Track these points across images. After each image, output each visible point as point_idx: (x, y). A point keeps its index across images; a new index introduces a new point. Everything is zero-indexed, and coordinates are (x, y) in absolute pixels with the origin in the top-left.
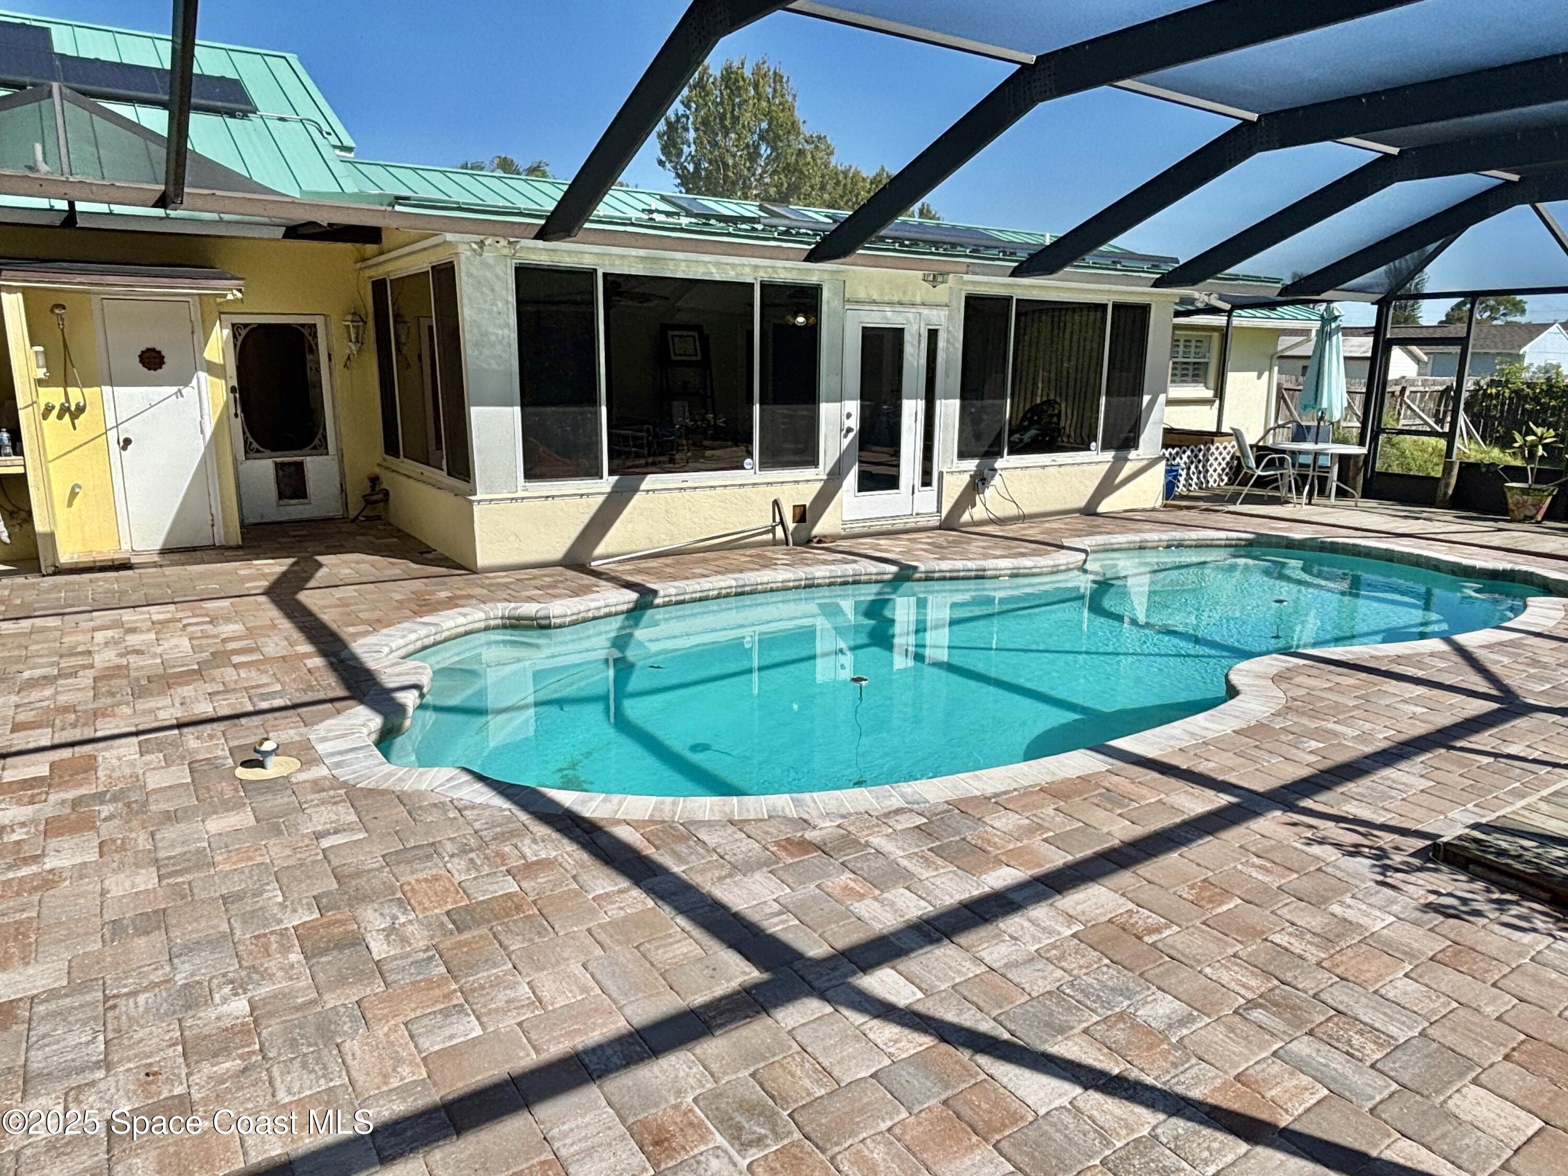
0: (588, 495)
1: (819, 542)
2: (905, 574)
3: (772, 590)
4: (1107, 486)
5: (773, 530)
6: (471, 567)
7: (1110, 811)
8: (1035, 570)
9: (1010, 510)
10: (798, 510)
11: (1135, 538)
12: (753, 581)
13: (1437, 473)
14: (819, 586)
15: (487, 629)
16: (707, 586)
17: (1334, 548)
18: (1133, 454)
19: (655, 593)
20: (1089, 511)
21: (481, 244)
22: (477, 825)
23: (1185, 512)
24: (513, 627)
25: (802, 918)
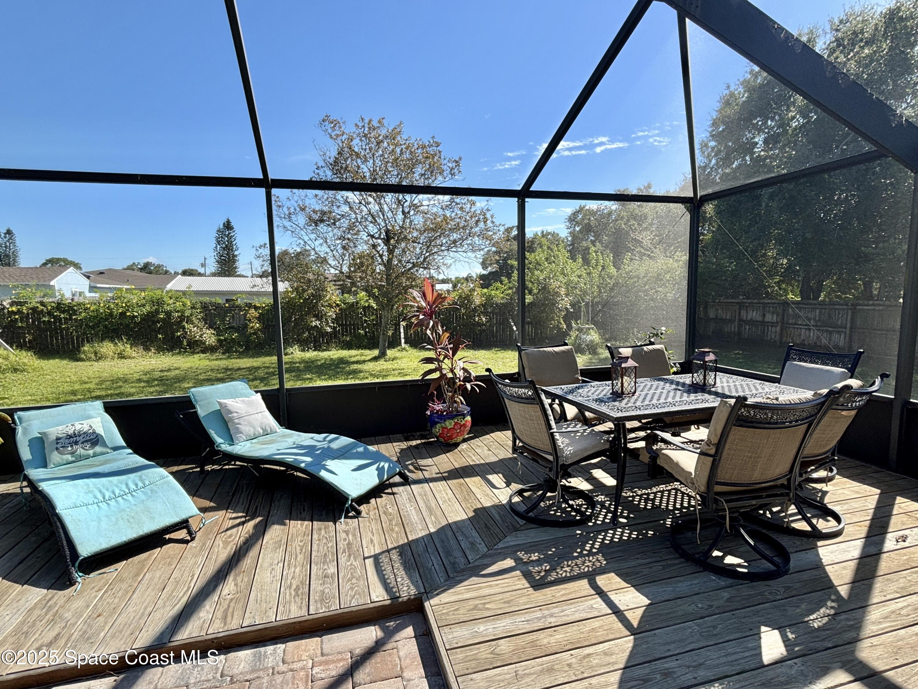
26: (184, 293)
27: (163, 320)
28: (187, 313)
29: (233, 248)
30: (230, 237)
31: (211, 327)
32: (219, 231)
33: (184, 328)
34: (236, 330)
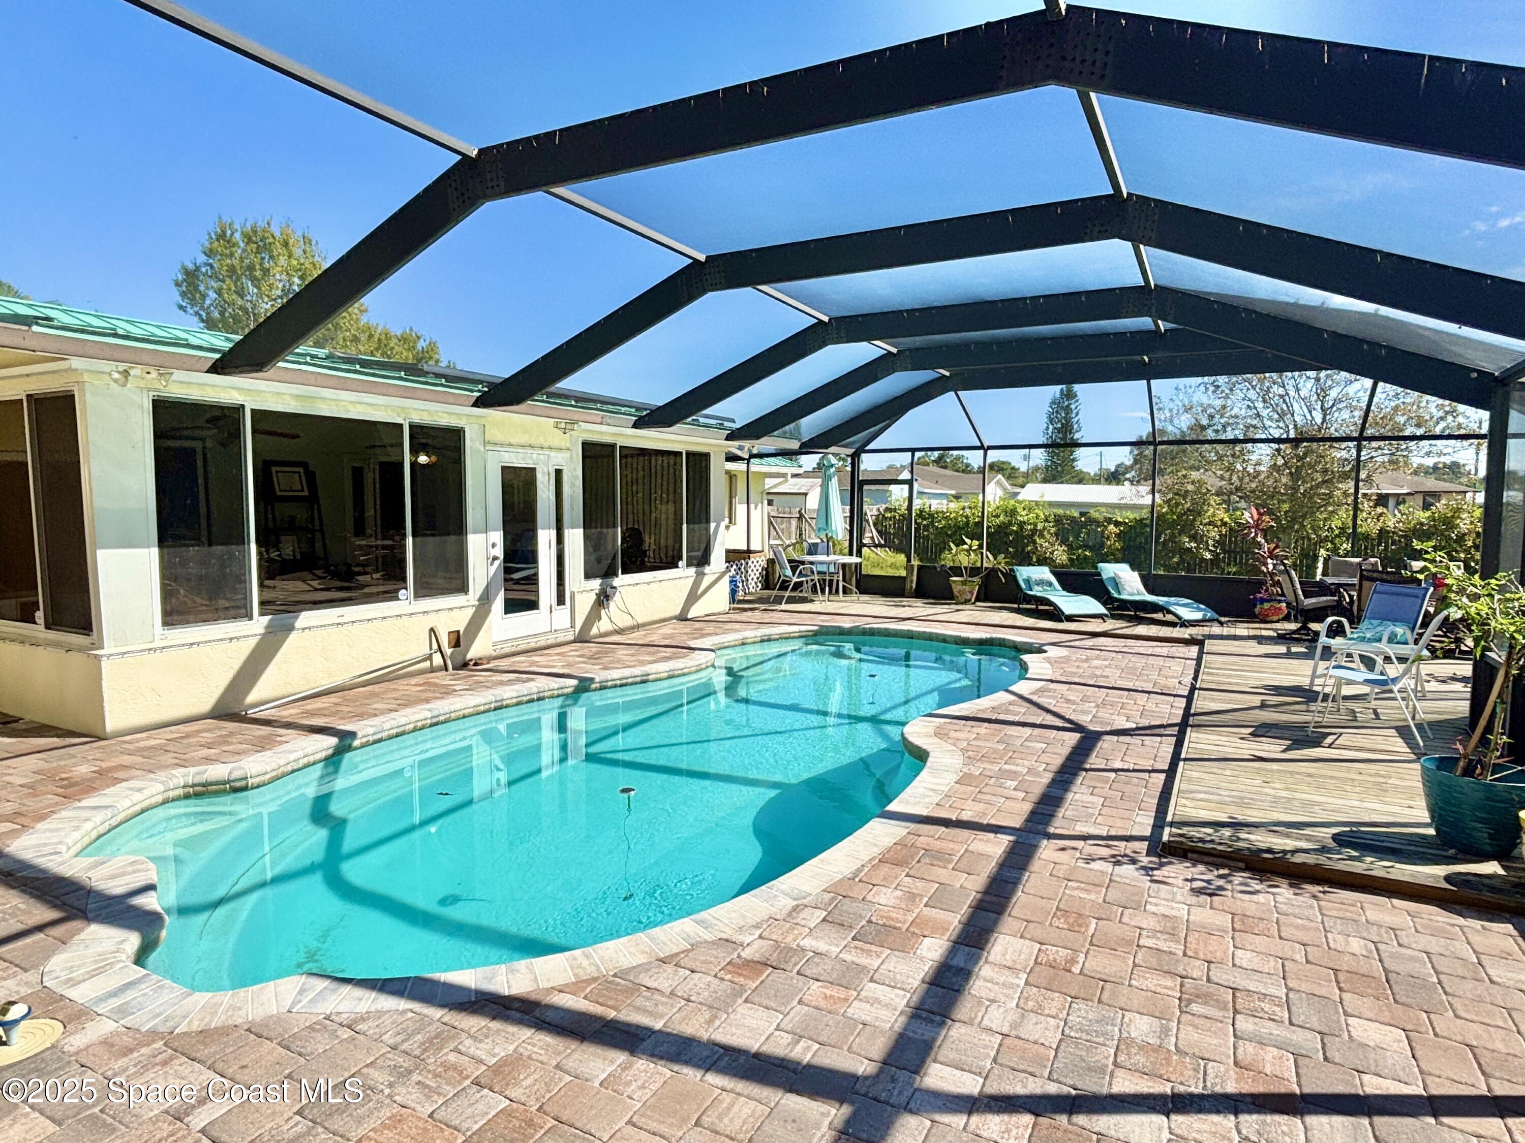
0: (238, 638)
1: (476, 664)
2: (584, 686)
3: (464, 717)
4: (693, 597)
5: (430, 657)
6: (100, 734)
7: (945, 867)
8: (686, 671)
9: (627, 622)
10: (452, 636)
11: (738, 636)
12: (447, 710)
13: (903, 573)
14: (507, 706)
15: (165, 802)
16: (403, 721)
17: (872, 632)
18: (707, 569)
19: (353, 735)
20: (682, 617)
21: (126, 373)
22: (388, 1038)
23: (749, 613)
24: (197, 795)
25: (820, 1040)
26: (1037, 503)
27: (1016, 532)
28: (1040, 526)
29: (1072, 426)
30: (1068, 409)
31: (1063, 543)
32: (1053, 403)
33: (1034, 542)
34: (1091, 548)
